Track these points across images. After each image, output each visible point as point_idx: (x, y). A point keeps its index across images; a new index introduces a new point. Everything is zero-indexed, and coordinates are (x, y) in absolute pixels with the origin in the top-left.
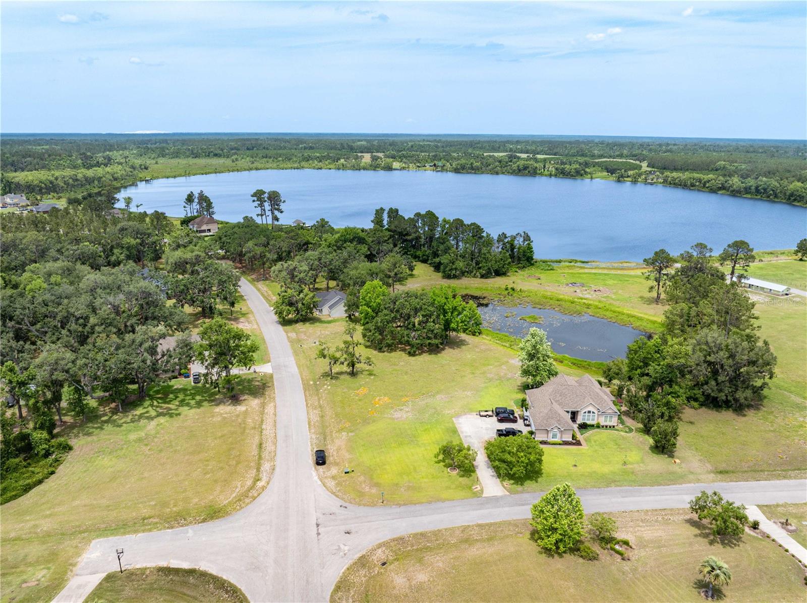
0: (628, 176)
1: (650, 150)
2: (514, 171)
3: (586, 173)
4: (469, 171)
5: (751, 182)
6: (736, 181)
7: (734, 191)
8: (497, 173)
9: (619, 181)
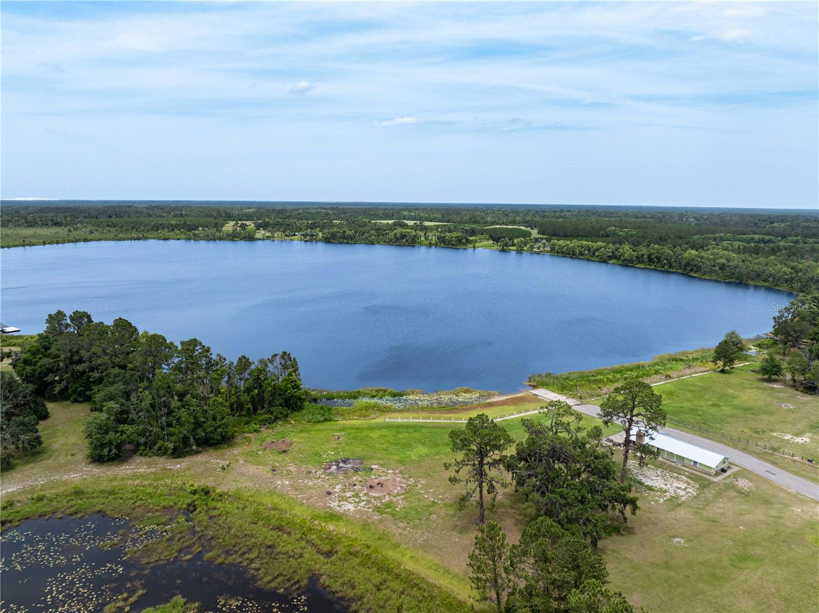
0: (513, 245)
1: (544, 216)
2: (391, 240)
3: (469, 241)
4: (341, 240)
5: (644, 251)
6: (627, 250)
7: (625, 260)
9: (503, 251)
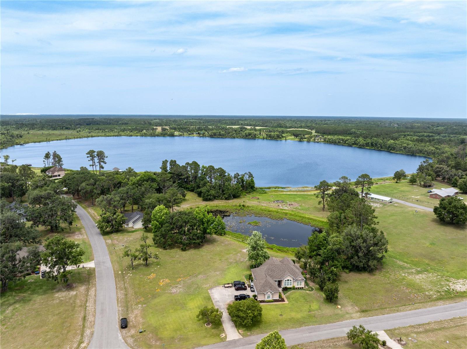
0: (305, 138)
1: (316, 124)
2: (244, 136)
3: (283, 137)
4: (219, 136)
5: (369, 141)
6: (361, 140)
7: (360, 145)
8: (234, 138)
9: (300, 141)
